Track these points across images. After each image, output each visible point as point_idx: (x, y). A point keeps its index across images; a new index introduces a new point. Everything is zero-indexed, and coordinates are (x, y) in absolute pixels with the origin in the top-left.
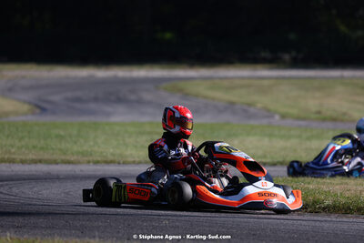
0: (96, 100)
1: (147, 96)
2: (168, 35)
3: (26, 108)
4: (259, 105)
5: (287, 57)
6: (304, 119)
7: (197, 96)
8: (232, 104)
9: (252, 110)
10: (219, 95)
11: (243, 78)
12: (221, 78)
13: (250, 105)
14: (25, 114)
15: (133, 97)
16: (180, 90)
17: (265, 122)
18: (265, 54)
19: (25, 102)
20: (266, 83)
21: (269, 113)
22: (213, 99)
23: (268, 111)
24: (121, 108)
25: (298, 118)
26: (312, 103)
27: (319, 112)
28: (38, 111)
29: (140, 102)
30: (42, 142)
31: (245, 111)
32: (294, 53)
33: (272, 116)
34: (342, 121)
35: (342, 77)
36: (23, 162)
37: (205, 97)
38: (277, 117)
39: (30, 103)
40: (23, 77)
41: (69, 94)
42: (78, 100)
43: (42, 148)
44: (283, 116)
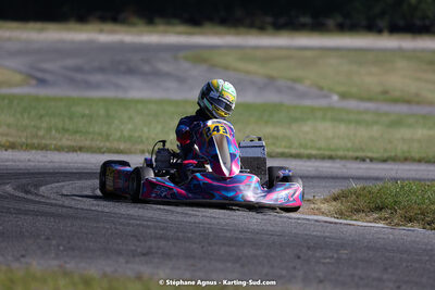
0: (102, 70)
1: (164, 67)
3: (18, 77)
4: (308, 82)
5: (331, 22)
6: (370, 99)
7: (226, 68)
8: (271, 79)
9: (299, 87)
10: (252, 67)
11: (280, 48)
13: (295, 80)
15: (146, 68)
20: (308, 54)
21: (322, 91)
22: (248, 73)
23: (321, 88)
24: (135, 81)
25: (361, 99)
26: (371, 79)
27: (385, 92)
29: (157, 74)
31: (291, 89)
33: (328, 97)
37: (235, 70)
38: (336, 98)
41: (70, 62)
44: (343, 96)
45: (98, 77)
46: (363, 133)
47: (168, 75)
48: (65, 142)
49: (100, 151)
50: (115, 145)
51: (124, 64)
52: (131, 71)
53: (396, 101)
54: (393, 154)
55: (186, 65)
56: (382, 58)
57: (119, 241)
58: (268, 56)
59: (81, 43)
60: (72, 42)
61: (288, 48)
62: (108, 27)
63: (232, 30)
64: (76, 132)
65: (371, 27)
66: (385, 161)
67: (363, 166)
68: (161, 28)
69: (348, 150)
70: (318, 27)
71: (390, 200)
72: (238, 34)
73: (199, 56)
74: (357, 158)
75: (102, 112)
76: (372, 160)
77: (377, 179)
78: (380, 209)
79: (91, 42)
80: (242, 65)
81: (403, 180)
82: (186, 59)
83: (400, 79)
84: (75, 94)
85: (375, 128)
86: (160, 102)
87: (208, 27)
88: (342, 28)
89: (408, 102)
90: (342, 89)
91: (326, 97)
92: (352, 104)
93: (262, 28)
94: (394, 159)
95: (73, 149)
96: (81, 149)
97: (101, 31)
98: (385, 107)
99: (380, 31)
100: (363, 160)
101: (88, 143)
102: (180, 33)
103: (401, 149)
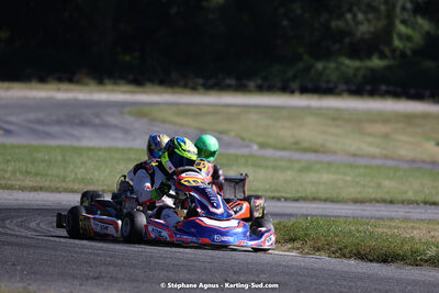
0: (59, 122)
1: (112, 120)
2: (127, 58)
4: (232, 134)
5: (252, 84)
6: (284, 149)
7: (164, 122)
9: (225, 138)
10: (186, 121)
11: (209, 105)
13: (222, 133)
15: (97, 121)
16: (147, 115)
18: (231, 81)
20: (233, 110)
21: (244, 141)
22: (182, 125)
23: (243, 139)
24: (87, 132)
25: (276, 148)
26: (285, 132)
27: (296, 143)
29: (106, 126)
32: (259, 82)
34: (324, 152)
37: (171, 123)
38: (255, 147)
41: (32, 116)
42: (40, 122)
44: (262, 146)
45: (55, 129)
46: (279, 177)
47: (115, 127)
48: (28, 182)
49: (57, 190)
50: (70, 186)
51: (77, 118)
52: (84, 123)
53: (306, 150)
54: (303, 195)
55: (130, 119)
56: (295, 115)
57: (74, 267)
58: (198, 112)
59: (42, 99)
60: (34, 99)
62: (64, 86)
63: (170, 90)
64: (37, 174)
65: (285, 89)
66: (297, 200)
67: (279, 204)
68: (109, 87)
69: (266, 191)
70: (241, 88)
71: (301, 233)
72: (174, 93)
73: (140, 111)
74: (273, 198)
75: (59, 158)
76: (286, 199)
77: (291, 215)
78: (293, 240)
79: (51, 98)
80: (179, 120)
81: (312, 216)
82: (130, 113)
83: (309, 133)
84: (35, 142)
85: (289, 173)
86: (109, 150)
87: (149, 87)
88: (261, 89)
89: (315, 151)
90: (260, 140)
91: (248, 146)
92: (269, 152)
93: (194, 89)
94: (304, 199)
95: (34, 189)
96: (41, 189)
97: (59, 90)
98: (297, 156)
99: (292, 92)
100: (279, 199)
101: (47, 184)
102: (125, 92)
103: (310, 190)
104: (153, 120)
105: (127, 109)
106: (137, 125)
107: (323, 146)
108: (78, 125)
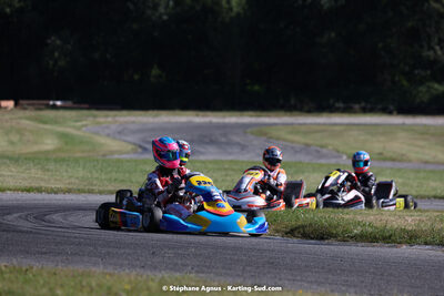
1: (236, 139)
2: (256, 88)
3: (130, 147)
4: (330, 147)
5: (357, 106)
7: (278, 139)
8: (307, 145)
9: (324, 151)
11: (319, 124)
12: (305, 124)
13: (322, 147)
14: (128, 153)
15: (223, 140)
16: (265, 134)
17: (333, 161)
18: (337, 105)
19: (130, 143)
20: (337, 128)
22: (293, 142)
23: (338, 152)
24: (211, 149)
27: (381, 154)
28: (140, 150)
29: (229, 143)
30: (127, 175)
31: (318, 152)
32: (363, 104)
33: (340, 157)
34: (400, 161)
35: (404, 124)
36: (101, 193)
37: (284, 140)
38: (345, 157)
39: (135, 144)
40: (134, 122)
43: (123, 181)
51: (208, 137)
52: (212, 142)
53: (385, 159)
55: (251, 137)
56: (388, 131)
58: (309, 131)
60: (176, 123)
61: (324, 124)
62: (201, 113)
65: (386, 111)
70: (347, 110)
73: (261, 131)
79: (190, 122)
80: (290, 137)
82: (252, 133)
83: (397, 146)
86: (231, 161)
88: (365, 111)
89: (393, 160)
90: (350, 151)
91: (336, 157)
93: (310, 111)
97: (197, 116)
99: (390, 113)
102: (251, 116)
104: (271, 138)
105: (249, 130)
106: (255, 142)
107: (403, 155)
108: (207, 143)
